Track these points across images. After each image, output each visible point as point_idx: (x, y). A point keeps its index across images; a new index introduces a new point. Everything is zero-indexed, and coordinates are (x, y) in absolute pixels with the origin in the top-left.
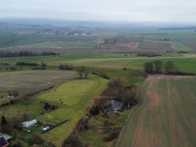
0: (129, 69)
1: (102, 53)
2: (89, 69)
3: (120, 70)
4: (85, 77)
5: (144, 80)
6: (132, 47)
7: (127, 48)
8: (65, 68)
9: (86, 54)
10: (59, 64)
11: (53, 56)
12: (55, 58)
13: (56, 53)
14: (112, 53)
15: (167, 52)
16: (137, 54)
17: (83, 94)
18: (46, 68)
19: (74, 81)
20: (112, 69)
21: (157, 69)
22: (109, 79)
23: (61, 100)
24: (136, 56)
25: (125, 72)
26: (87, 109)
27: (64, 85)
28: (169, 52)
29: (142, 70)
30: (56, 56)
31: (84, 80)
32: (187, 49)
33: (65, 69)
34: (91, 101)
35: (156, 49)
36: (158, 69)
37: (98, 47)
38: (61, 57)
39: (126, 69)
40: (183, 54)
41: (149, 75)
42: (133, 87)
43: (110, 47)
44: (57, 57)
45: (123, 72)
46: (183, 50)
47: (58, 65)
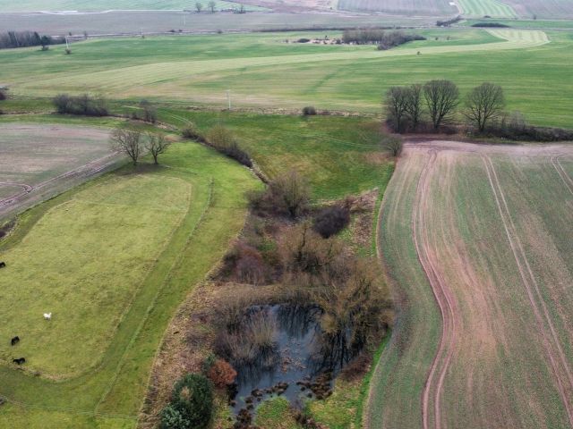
0: (326, 113)
1: (220, 32)
2: (171, 112)
3: (291, 118)
4: (151, 161)
5: (392, 169)
6: (321, 7)
7: (302, 9)
8: (76, 107)
9: (163, 38)
10: (54, 88)
11: (40, 48)
12: (45, 60)
13: (55, 37)
14: (254, 31)
15: (439, 24)
16: (340, 36)
17: (135, 274)
18: (4, 109)
19: (103, 189)
20: (260, 112)
21: (435, 113)
22: (249, 165)
23: (15, 341)
24: (338, 42)
25: (311, 127)
26: (148, 402)
27: (54, 218)
28: (445, 24)
29: (376, 115)
30: (50, 47)
31: (147, 178)
32: (499, 9)
33: (77, 114)
34: (172, 327)
35: (400, 12)
36: (441, 116)
37: (205, 7)
38: (68, 53)
39: (313, 113)
40: (492, 31)
41: (406, 140)
42: (353, 212)
43: (247, 8)
44: (56, 54)
45: (303, 124)
46: (489, 14)
47: (53, 94)
